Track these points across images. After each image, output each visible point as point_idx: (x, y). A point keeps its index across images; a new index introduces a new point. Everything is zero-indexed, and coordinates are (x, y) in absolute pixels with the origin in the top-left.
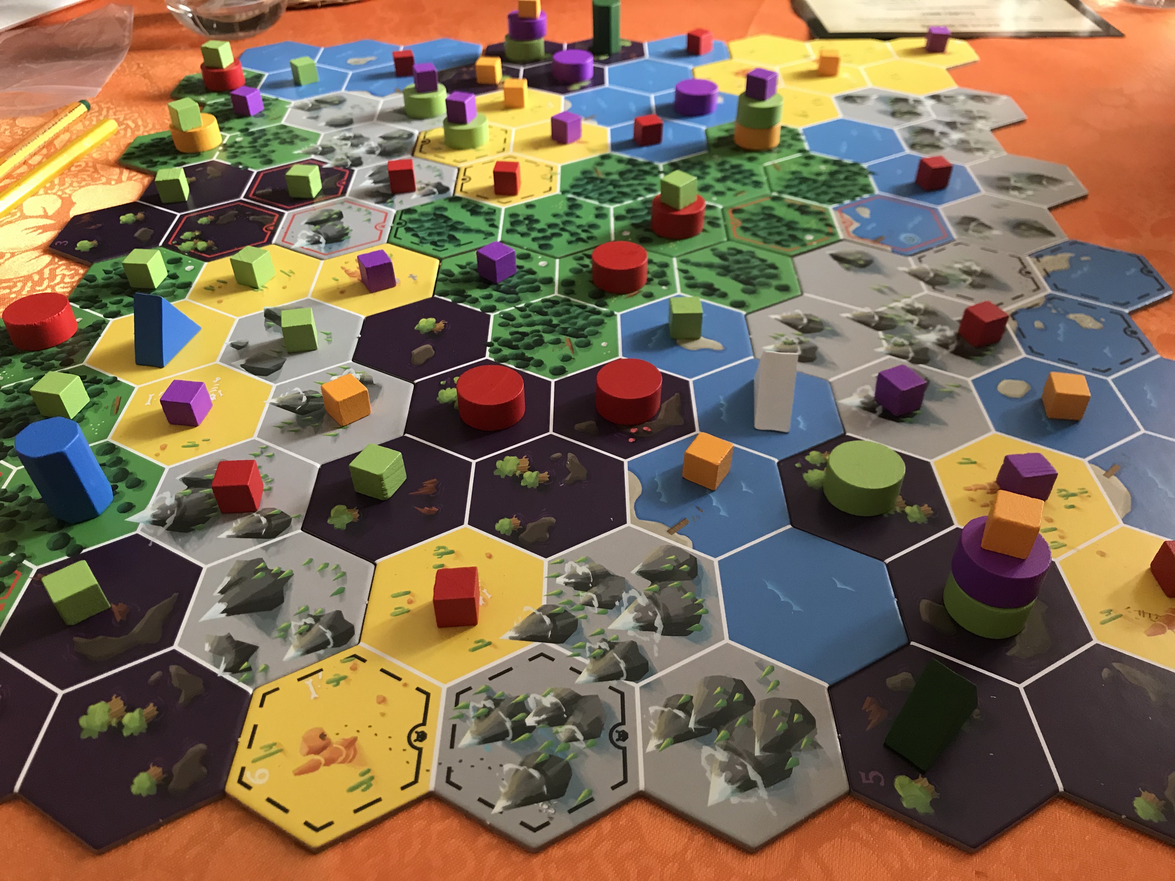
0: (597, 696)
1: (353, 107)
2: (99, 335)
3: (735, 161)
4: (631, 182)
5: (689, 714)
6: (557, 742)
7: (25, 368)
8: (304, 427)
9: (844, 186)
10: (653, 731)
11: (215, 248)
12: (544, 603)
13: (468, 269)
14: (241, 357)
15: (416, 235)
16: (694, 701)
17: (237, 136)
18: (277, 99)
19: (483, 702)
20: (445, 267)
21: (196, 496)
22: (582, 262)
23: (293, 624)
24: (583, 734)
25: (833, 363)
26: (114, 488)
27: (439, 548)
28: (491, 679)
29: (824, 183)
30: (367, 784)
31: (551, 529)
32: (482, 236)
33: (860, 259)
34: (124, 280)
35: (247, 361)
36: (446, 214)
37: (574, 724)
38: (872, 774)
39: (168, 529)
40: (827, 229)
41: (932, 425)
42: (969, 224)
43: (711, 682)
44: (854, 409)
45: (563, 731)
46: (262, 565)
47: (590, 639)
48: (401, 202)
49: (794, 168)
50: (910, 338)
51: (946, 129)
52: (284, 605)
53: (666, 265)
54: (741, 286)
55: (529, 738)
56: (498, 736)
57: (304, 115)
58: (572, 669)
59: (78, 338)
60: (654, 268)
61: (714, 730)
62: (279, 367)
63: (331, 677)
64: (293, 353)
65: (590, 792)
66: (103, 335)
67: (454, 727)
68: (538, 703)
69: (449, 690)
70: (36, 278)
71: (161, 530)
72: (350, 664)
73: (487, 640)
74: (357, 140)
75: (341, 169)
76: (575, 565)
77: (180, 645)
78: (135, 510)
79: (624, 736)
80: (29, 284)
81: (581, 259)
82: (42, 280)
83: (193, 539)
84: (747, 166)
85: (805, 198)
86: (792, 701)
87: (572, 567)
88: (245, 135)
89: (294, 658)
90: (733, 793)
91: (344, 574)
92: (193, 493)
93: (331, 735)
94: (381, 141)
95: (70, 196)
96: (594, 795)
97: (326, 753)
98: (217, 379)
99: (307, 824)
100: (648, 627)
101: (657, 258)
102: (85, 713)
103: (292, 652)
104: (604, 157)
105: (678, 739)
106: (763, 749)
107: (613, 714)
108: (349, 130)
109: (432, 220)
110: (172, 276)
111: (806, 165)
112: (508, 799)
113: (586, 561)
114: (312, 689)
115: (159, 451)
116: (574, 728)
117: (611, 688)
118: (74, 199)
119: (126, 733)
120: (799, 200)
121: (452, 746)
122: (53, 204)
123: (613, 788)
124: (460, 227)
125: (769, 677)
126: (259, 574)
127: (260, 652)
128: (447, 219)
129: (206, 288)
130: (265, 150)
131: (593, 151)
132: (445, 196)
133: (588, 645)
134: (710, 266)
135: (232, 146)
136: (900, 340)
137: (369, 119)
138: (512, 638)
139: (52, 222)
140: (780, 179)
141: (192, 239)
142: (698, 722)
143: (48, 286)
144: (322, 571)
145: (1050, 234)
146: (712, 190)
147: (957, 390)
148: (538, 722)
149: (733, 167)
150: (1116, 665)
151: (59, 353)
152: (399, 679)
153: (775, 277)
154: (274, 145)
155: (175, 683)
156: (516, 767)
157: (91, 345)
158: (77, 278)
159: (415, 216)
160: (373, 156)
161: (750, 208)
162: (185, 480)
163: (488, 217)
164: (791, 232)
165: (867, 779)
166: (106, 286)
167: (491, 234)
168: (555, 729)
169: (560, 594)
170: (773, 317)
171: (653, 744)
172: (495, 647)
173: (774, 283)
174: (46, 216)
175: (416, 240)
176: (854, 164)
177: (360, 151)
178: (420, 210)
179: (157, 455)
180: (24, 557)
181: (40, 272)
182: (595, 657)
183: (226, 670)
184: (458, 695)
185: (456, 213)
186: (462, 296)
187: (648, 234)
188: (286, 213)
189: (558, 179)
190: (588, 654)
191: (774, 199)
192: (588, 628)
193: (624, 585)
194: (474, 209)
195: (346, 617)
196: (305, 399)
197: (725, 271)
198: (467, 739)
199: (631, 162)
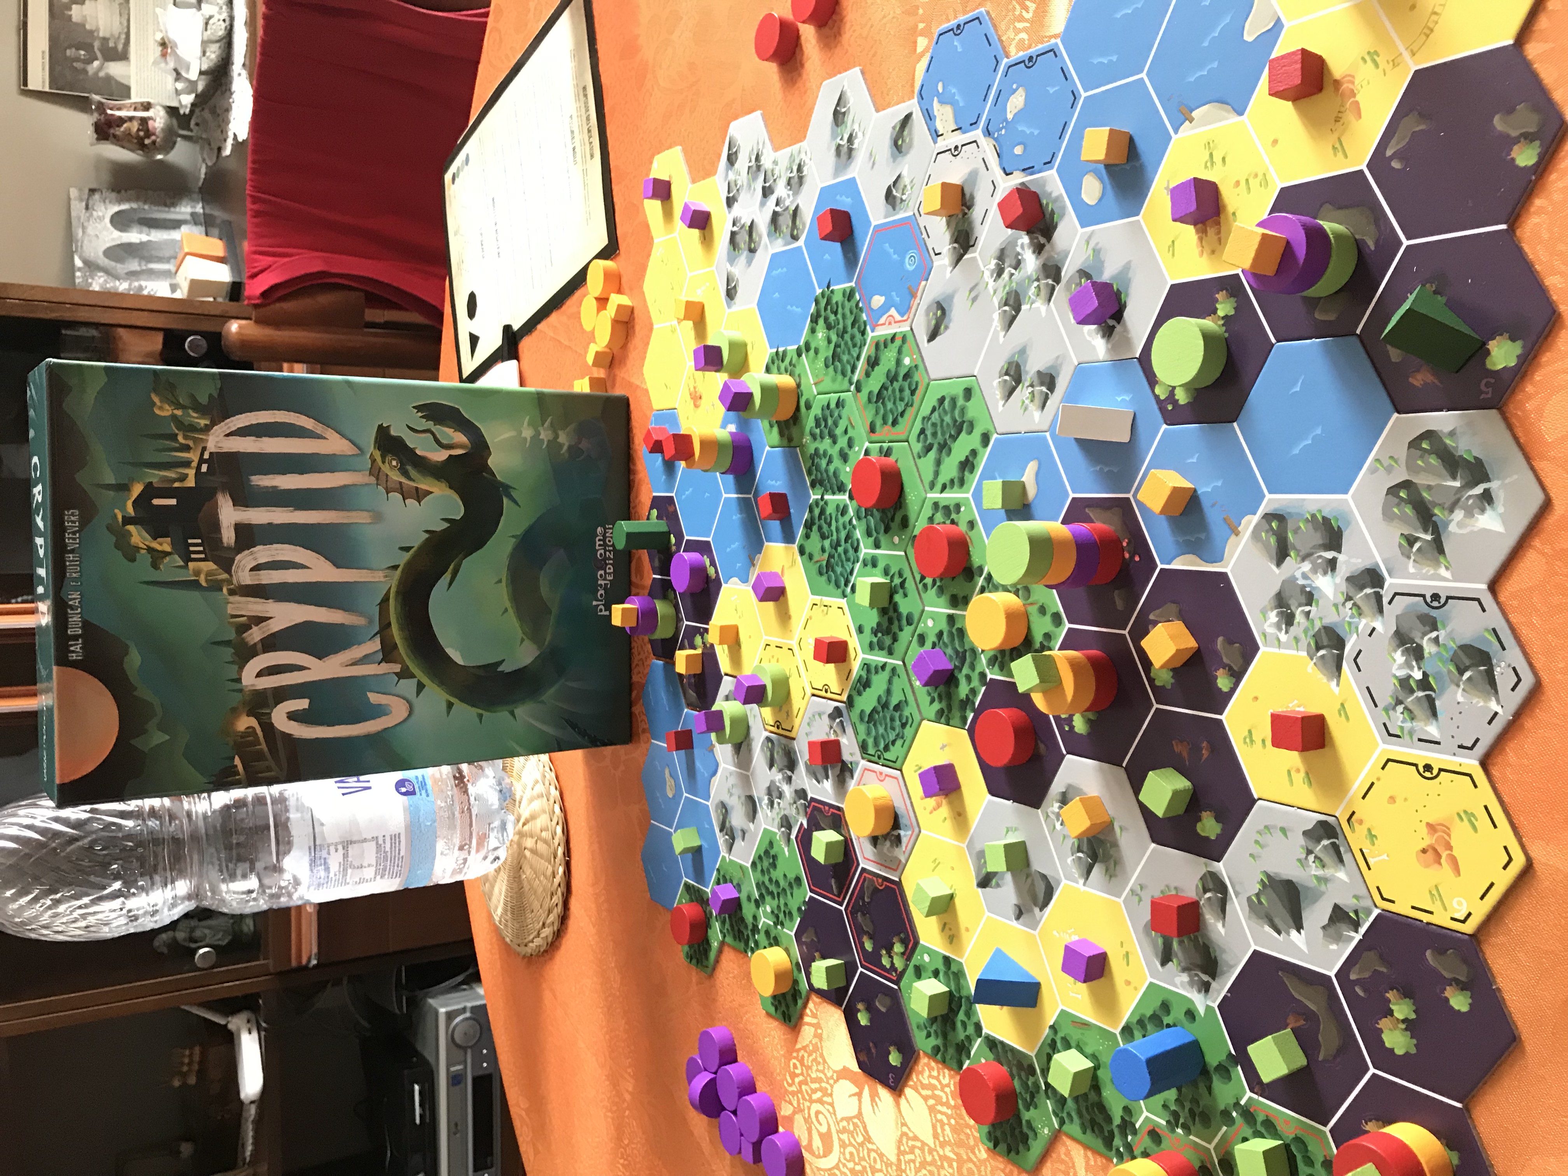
0: (1397, 617)
1: (731, 795)
2: (1002, 1043)
3: (810, 423)
4: (833, 528)
5: (1417, 539)
6: (1438, 653)
7: (1036, 1108)
8: (1110, 857)
9: (844, 316)
10: (1432, 572)
11: (902, 935)
12: (1305, 654)
13: (936, 695)
14: (1031, 911)
15: (893, 743)
16: (1406, 533)
17: (765, 912)
18: (718, 870)
19: (1398, 714)
20: (932, 716)
21: (1180, 954)
22: (929, 586)
23: (1313, 872)
24: (1431, 631)
25: (1058, 357)
26: (1168, 1026)
27: (1245, 742)
28: (1376, 706)
29: (841, 335)
30: (1470, 816)
31: (1230, 642)
32: (895, 679)
33: (935, 314)
34: (939, 1019)
35: (1036, 905)
36: (868, 712)
37: (1422, 638)
38: (1483, 387)
39: (1214, 979)
40: (898, 342)
41: (1130, 275)
42: (895, 197)
43: (1387, 515)
44: (1110, 346)
45: (1429, 648)
46: (1254, 898)
47: (1342, 617)
48: (852, 754)
49: (821, 364)
50: (1031, 280)
51: (772, 199)
52: (1294, 880)
53: (936, 505)
54: (963, 434)
55: (1434, 678)
56: (1431, 702)
57: (739, 844)
58: (1370, 635)
59: (1003, 1060)
60: (939, 517)
61: (1434, 518)
62: (1044, 877)
63: (1368, 842)
64: (1027, 863)
65: (1487, 630)
66: (1001, 1039)
67: (1420, 740)
68: (1400, 667)
69: (1384, 742)
70: (931, 1102)
71: (1214, 985)
72: (1356, 825)
73: (1339, 706)
74: (774, 793)
75: (809, 810)
76: (1268, 623)
77: (1330, 970)
78: (1192, 1008)
79: (1436, 597)
80: (939, 1108)
81: (925, 586)
82: (934, 1097)
83: (1225, 958)
84: (816, 411)
85: (858, 358)
86: (1409, 448)
87: (1270, 626)
88: (764, 903)
89: (1347, 874)
90: (1494, 509)
91: (1266, 827)
92: (1177, 956)
93: (1424, 844)
94: (774, 769)
95: (834, 1072)
96: (1490, 628)
97: (1440, 849)
98: (1055, 933)
99: (1505, 868)
100: (1332, 564)
101: (927, 511)
102: (1392, 1050)
103: (1341, 875)
104: (802, 551)
105: (1441, 550)
106: (1454, 478)
107: (1416, 604)
108: (760, 800)
109: (875, 725)
110: (936, 974)
111: (817, 352)
112: (1490, 700)
113: (1264, 612)
114: (1377, 859)
115: (1131, 987)
116: (1426, 638)
117: (1390, 603)
118: (839, 1068)
119: (1413, 1016)
120: (861, 364)
121: (1438, 743)
122: (845, 1088)
123: (1484, 610)
124: (884, 699)
125: (1385, 465)
126: (1263, 901)
127: (1340, 902)
128: (874, 710)
129: (951, 942)
130: (782, 883)
131: (794, 562)
132: (845, 712)
133: (1347, 619)
134: (938, 463)
135: (777, 917)
136: (1032, 291)
137: (746, 780)
138: (1338, 685)
139: (866, 1088)
140: (834, 380)
141: (891, 957)
142: (1426, 531)
143: (942, 1090)
144: (1262, 847)
145: (908, 117)
146: (847, 450)
147: (1092, 244)
148: (1420, 668)
149: (818, 425)
150: (1389, 153)
151: (1020, 1078)
152: (1373, 784)
153: (954, 400)
154: (777, 874)
155: (1367, 975)
156: (1460, 691)
157: (1013, 1050)
158: (933, 1064)
159: (870, 741)
160: (794, 777)
161: (869, 415)
162: (1164, 963)
163: (873, 671)
164: (900, 378)
165: (1487, 393)
166: (945, 1036)
167: (894, 670)
168: (1426, 655)
169: (1297, 639)
170: (1000, 408)
171: (1443, 572)
172: (1346, 700)
173: (960, 402)
174: (859, 1095)
175: (899, 743)
176: (817, 302)
177: (788, 791)
178: (862, 736)
179: (1136, 989)
180: (1237, 1104)
181: (926, 1098)
182: (1360, 614)
183: (1357, 931)
184: (1390, 735)
185: (867, 702)
186: (966, 703)
187: (898, 518)
188: (862, 865)
189: (827, 600)
190: (1356, 620)
191: (858, 389)
192: (1331, 618)
193: (1290, 582)
194: (864, 684)
195: (1310, 827)
196: (1080, 855)
197: (945, 448)
198: (1432, 730)
199: (809, 525)
